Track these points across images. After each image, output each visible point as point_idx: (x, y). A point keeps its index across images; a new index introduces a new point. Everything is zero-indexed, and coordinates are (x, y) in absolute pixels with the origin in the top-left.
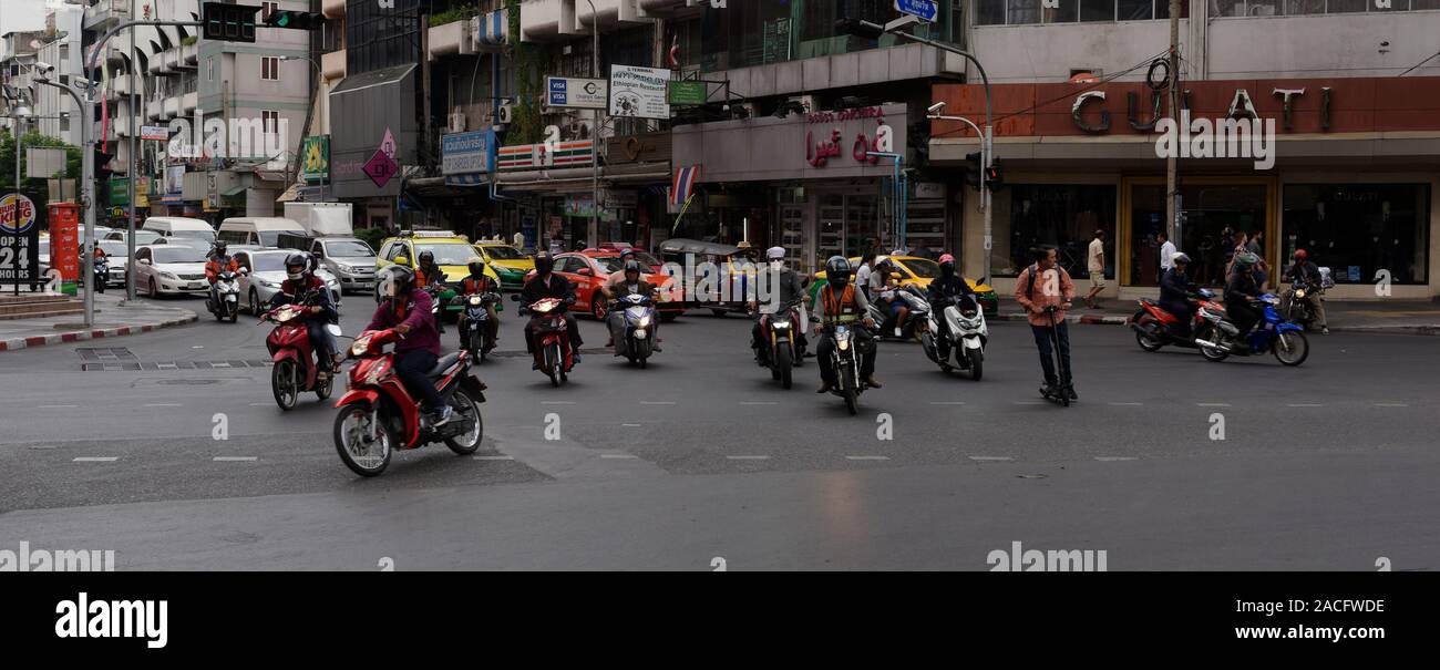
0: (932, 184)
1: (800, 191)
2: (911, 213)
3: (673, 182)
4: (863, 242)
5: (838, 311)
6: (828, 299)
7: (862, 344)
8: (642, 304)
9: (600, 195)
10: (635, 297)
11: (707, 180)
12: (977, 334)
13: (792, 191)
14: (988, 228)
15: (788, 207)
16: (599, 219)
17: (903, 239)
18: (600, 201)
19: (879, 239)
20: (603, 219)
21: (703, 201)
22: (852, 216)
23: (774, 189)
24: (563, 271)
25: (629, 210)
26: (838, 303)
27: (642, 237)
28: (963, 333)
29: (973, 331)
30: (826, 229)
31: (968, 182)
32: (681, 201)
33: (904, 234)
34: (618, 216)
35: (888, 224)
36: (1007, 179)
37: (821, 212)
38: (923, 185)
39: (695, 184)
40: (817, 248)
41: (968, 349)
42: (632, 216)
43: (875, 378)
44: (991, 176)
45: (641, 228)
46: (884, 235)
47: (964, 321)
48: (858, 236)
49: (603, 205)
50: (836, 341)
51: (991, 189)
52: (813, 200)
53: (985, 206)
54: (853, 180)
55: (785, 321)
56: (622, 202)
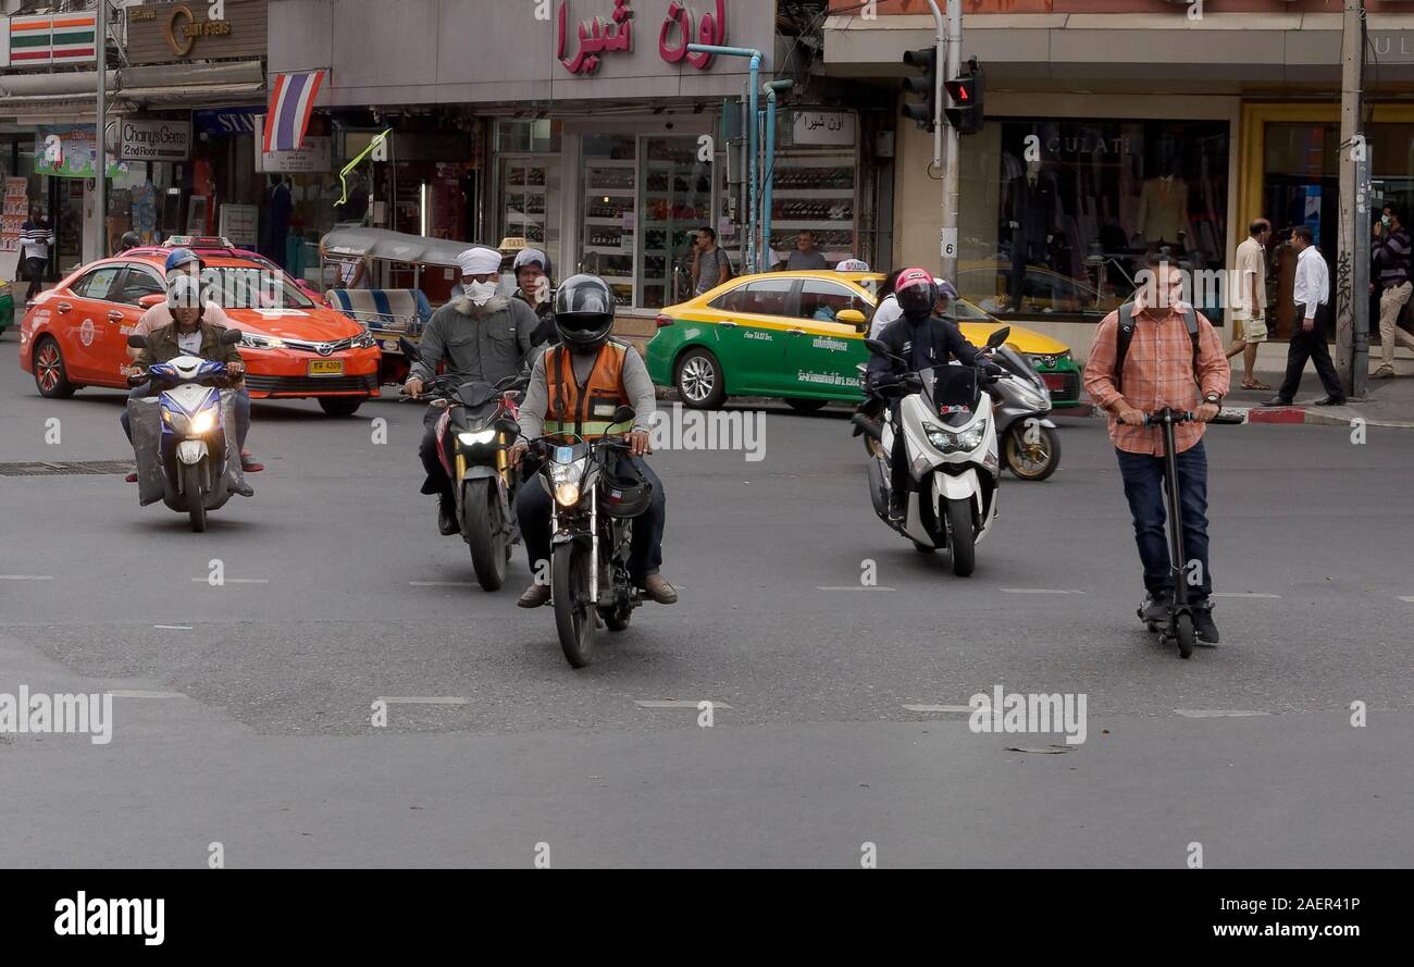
0: (829, 117)
1: (543, 128)
2: (782, 179)
3: (269, 103)
4: (678, 238)
5: (579, 413)
6: (559, 380)
7: (616, 494)
8: (203, 380)
9: (112, 129)
10: (187, 362)
11: (342, 100)
12: (969, 465)
13: (526, 128)
14: (949, 212)
15: (516, 160)
16: (108, 182)
17: (764, 233)
18: (111, 144)
19: (712, 234)
20: (118, 183)
21: (334, 148)
22: (656, 181)
23: (487, 122)
24: (107, 298)
25: (175, 165)
26: (582, 391)
27: (201, 221)
28: (936, 459)
29: (959, 457)
30: (599, 209)
31: (907, 112)
32: (284, 146)
33: (769, 223)
34: (150, 177)
35: (732, 203)
36: (993, 106)
37: (587, 174)
38: (810, 116)
39: (315, 108)
40: (579, 251)
41: (943, 499)
42: (179, 177)
43: (663, 578)
44: (956, 96)
45: (199, 205)
46: (723, 225)
47: (942, 431)
48: (668, 225)
49: (116, 152)
50: (551, 484)
51: (956, 125)
52: (572, 144)
53: (944, 164)
54: (659, 106)
55: (486, 427)
56: (157, 147)
